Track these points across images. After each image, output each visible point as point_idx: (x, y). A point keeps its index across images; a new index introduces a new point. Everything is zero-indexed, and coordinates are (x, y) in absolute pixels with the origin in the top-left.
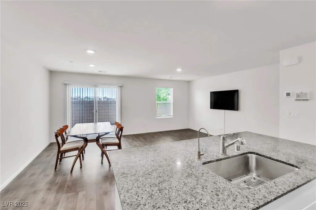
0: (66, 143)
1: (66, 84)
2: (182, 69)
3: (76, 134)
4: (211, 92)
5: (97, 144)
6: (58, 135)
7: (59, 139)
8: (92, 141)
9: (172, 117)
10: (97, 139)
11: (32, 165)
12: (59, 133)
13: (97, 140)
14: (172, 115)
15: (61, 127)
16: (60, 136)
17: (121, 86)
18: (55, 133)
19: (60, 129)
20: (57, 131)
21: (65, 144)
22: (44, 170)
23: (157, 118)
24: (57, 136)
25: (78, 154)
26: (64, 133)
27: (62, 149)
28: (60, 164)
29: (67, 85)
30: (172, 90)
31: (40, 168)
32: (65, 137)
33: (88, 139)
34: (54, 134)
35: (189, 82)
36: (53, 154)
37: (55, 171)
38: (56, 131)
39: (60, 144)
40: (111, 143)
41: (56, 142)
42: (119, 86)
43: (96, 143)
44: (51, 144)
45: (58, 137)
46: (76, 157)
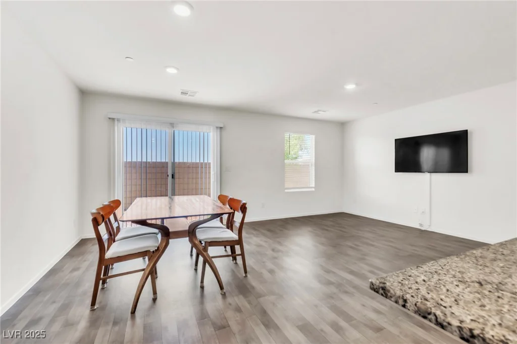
0: (116, 238)
1: (113, 119)
2: (357, 84)
3: (144, 218)
4: (396, 140)
5: (191, 241)
6: (100, 219)
7: (102, 228)
8: (179, 234)
9: (313, 189)
10: (191, 230)
11: (36, 292)
12: (102, 215)
13: (191, 233)
14: (313, 186)
15: (107, 203)
16: (103, 223)
17: (221, 128)
18: (92, 214)
19: (102, 206)
20: (97, 209)
21: (114, 241)
22: (65, 307)
23: (286, 191)
24: (96, 223)
25: (148, 265)
26: (112, 217)
27: (109, 254)
28: (103, 289)
29: (116, 120)
30: (314, 139)
31: (54, 302)
32: (115, 225)
33: (170, 231)
34: (91, 218)
35: (342, 125)
36: (86, 264)
37: (93, 310)
38: (94, 211)
39: (104, 241)
40: (221, 240)
41: (95, 237)
42: (217, 127)
43: (188, 238)
44: (83, 242)
45: (99, 225)
46: (144, 274)
